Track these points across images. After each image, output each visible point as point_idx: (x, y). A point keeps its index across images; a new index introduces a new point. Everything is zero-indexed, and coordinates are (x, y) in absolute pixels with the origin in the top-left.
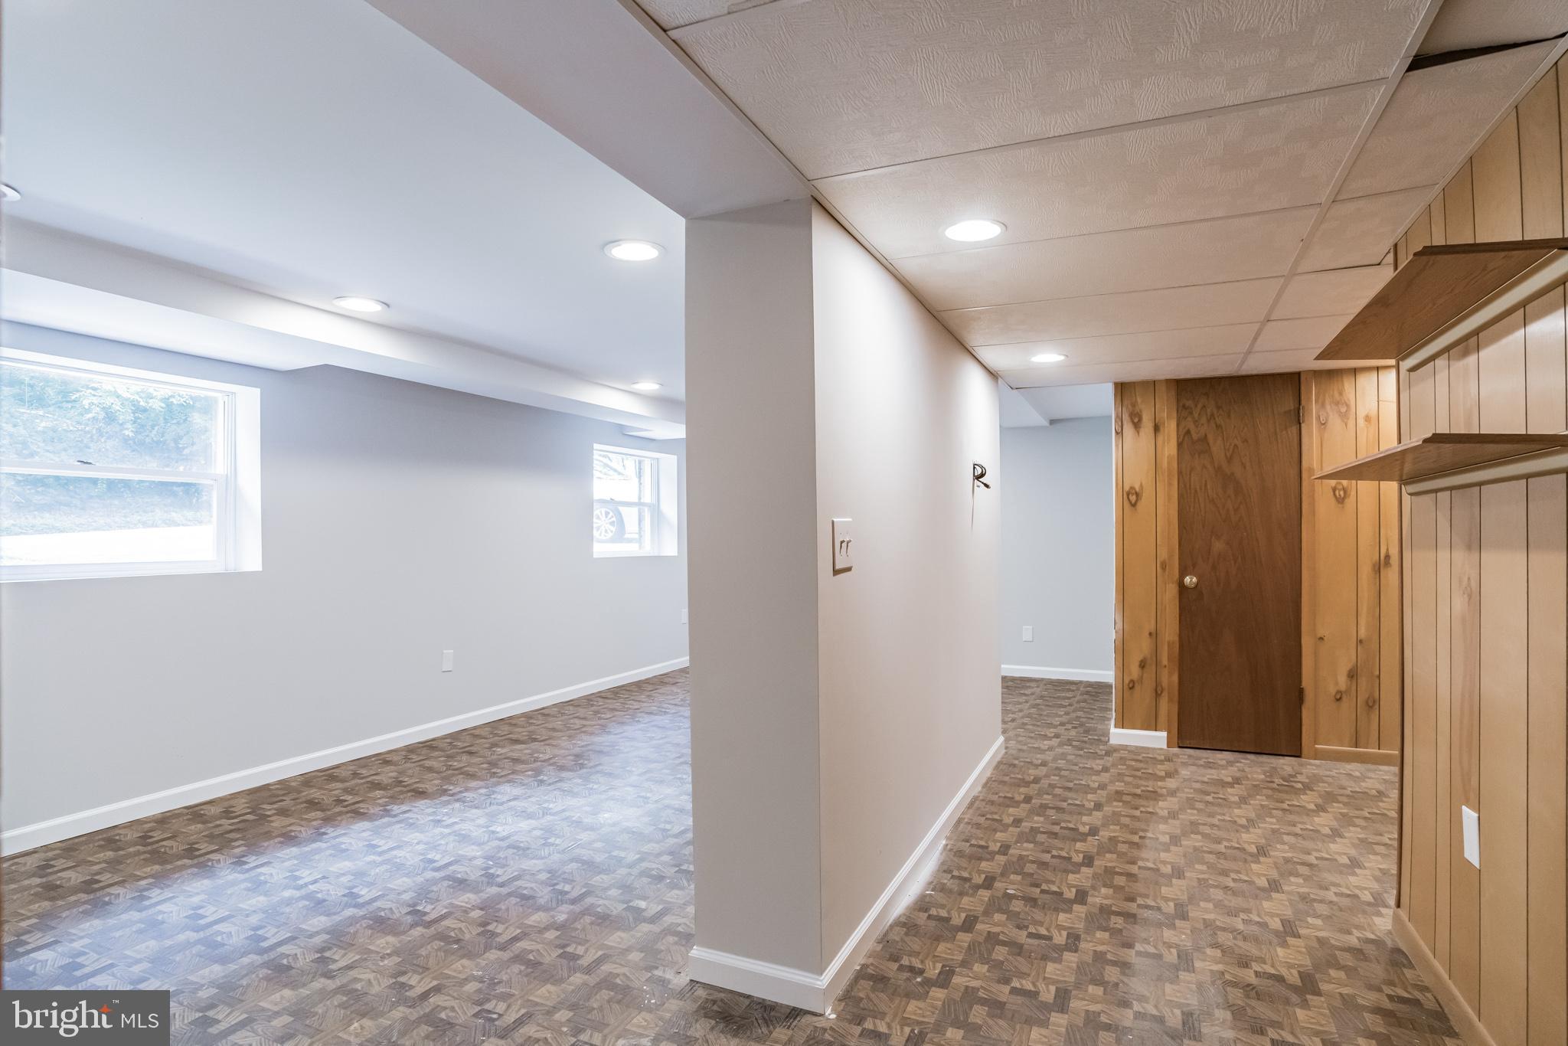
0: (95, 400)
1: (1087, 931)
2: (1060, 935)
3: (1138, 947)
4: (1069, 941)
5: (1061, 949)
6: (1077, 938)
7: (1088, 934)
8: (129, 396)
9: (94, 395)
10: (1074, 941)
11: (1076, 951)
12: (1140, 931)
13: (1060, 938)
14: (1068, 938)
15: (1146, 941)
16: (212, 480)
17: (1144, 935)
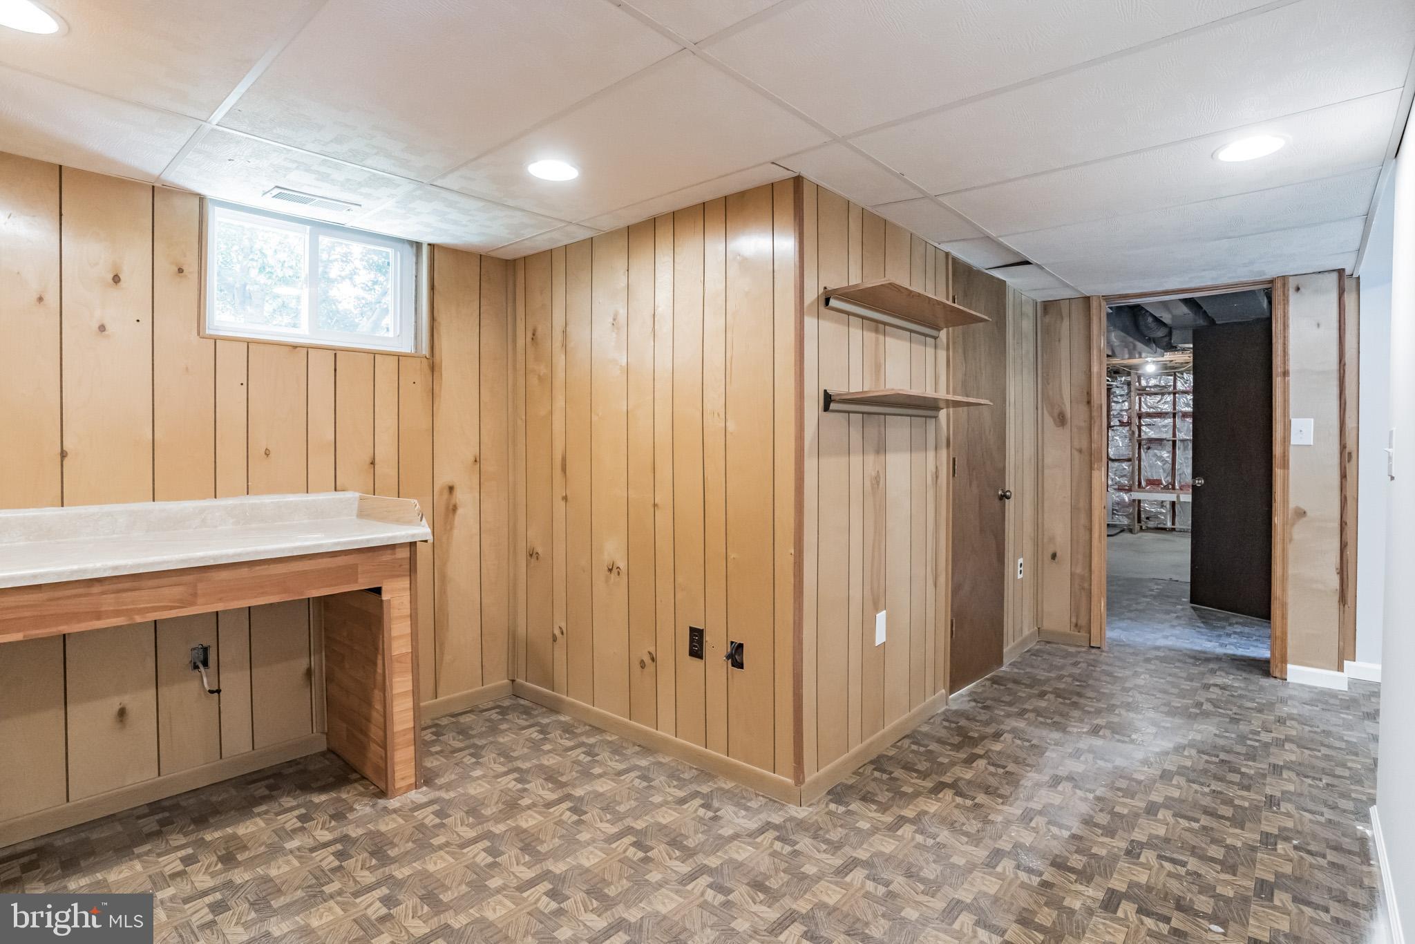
1: (1115, 858)
2: (1147, 858)
3: (1066, 834)
4: (1138, 851)
5: (1149, 845)
6: (1128, 853)
7: (1115, 855)
10: (1133, 852)
11: (1133, 841)
12: (1056, 848)
13: (1148, 856)
14: (1139, 855)
15: (1055, 837)
17: (1055, 843)
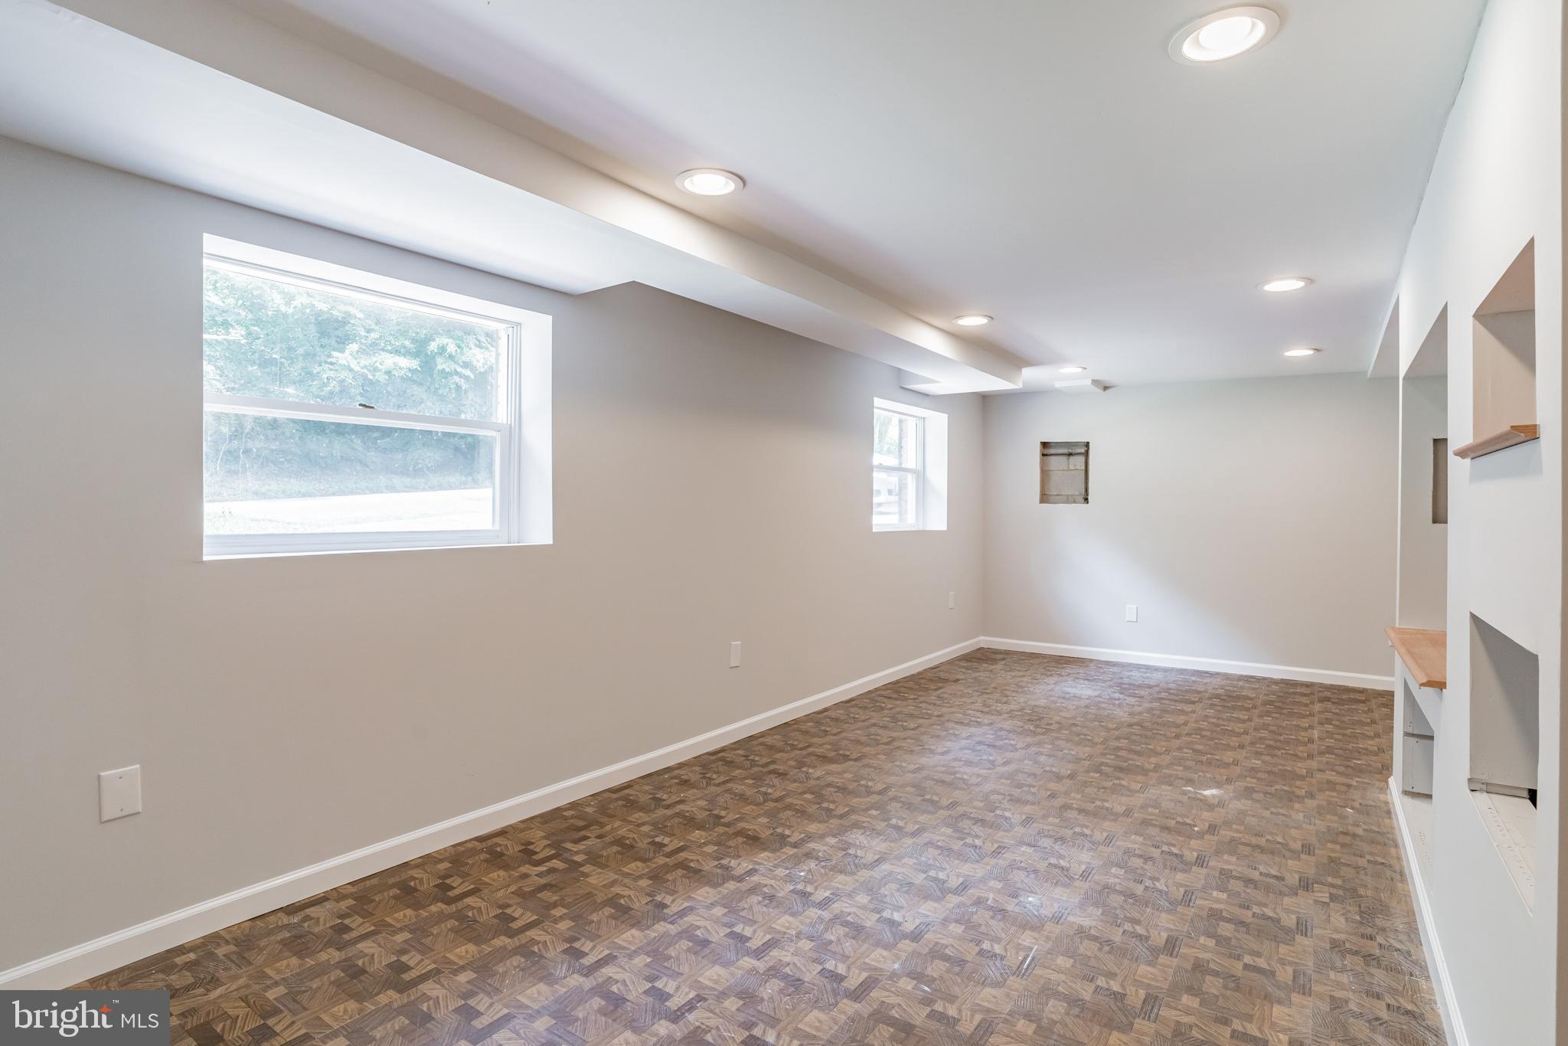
0: (332, 374)
8: (359, 369)
9: (331, 370)
16: (496, 431)
